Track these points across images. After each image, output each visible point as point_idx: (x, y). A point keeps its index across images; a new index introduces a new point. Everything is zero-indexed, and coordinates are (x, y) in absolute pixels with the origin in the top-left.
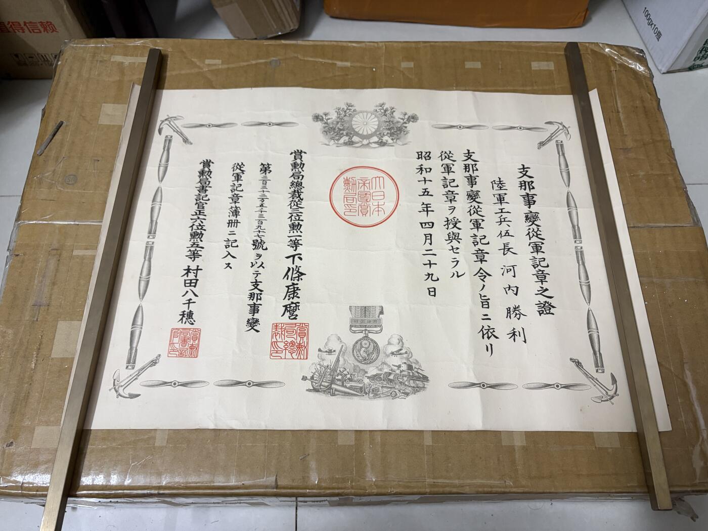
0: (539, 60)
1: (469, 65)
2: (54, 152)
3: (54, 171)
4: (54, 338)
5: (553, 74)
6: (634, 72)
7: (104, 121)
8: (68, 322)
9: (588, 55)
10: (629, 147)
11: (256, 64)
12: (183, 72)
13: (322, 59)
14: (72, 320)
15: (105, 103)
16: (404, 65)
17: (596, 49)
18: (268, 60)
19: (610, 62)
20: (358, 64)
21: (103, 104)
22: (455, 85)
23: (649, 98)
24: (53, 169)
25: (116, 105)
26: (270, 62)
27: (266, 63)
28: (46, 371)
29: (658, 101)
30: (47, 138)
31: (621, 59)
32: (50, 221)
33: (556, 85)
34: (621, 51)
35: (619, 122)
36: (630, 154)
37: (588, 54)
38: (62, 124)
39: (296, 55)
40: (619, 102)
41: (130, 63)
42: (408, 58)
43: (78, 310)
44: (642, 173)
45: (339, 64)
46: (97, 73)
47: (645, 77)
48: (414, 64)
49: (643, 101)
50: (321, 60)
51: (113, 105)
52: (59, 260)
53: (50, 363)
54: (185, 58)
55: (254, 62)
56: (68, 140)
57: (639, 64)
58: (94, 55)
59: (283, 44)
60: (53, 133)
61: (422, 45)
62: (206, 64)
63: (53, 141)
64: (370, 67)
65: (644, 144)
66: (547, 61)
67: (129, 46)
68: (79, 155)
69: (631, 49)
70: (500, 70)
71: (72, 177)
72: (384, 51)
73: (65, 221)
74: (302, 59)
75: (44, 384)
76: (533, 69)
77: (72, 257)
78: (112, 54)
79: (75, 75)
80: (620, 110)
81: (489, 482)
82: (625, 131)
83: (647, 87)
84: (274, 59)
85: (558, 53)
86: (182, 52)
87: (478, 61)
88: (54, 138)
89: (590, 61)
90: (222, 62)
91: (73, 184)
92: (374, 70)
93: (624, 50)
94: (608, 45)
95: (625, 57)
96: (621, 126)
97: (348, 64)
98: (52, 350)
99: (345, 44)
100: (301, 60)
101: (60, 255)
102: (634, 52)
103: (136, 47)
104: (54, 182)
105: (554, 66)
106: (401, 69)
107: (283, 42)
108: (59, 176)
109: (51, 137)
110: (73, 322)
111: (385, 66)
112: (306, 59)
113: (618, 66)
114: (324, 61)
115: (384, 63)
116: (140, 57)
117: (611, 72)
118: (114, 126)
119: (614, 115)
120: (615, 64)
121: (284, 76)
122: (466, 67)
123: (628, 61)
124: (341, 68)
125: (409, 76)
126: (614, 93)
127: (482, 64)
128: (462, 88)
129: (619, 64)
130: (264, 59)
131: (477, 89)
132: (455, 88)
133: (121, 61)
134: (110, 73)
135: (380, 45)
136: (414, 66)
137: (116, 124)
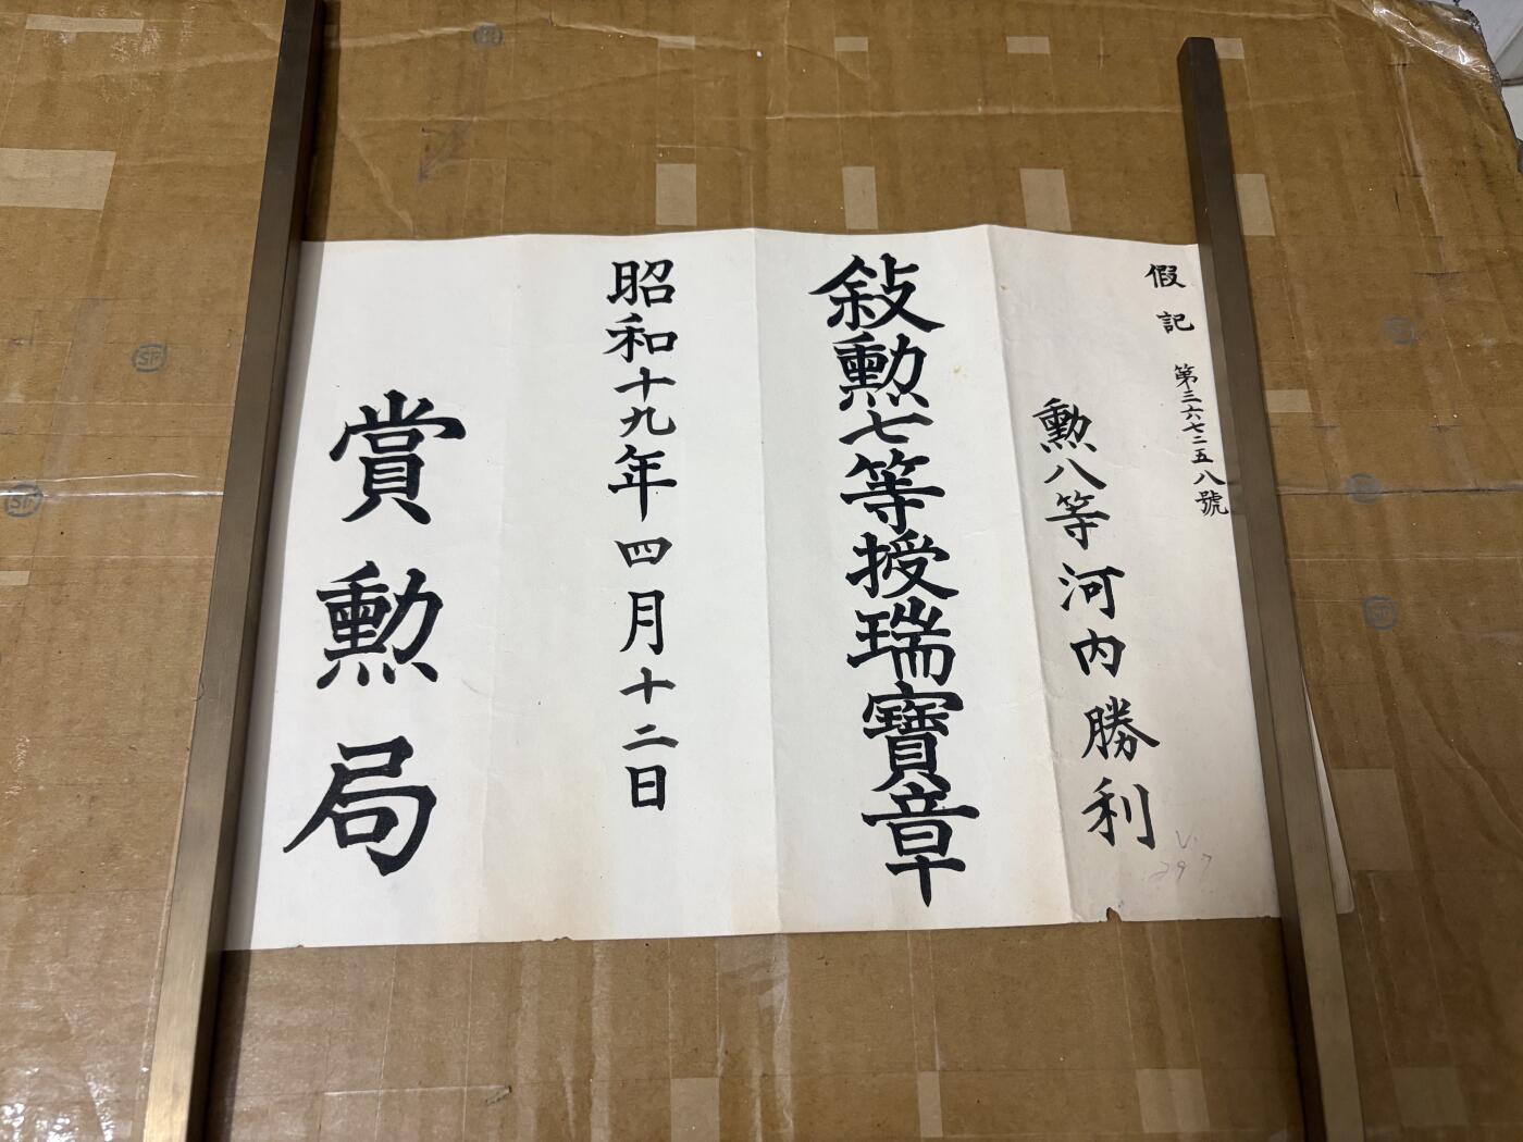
1: (1017, 45)
5: (1242, 69)
6: (1452, 69)
9: (1330, 23)
10: (1451, 271)
11: (436, 38)
12: (228, 58)
13: (620, 27)
16: (843, 44)
17: (1352, 8)
18: (470, 29)
19: (1389, 41)
20: (718, 43)
22: (980, 100)
23: (1495, 140)
25: (36, 152)
26: (475, 33)
27: (461, 37)
29: (1516, 147)
31: (1416, 35)
33: (1251, 105)
34: (1416, 12)
35: (1421, 203)
36: (1452, 289)
37: (1332, 19)
39: (545, 15)
40: (1416, 147)
41: (78, 33)
42: (853, 26)
44: (1488, 342)
45: (666, 40)
47: (1480, 83)
48: (870, 43)
49: (1478, 147)
50: (615, 30)
51: (28, 150)
54: (236, 19)
55: (428, 33)
57: (1463, 46)
64: (751, 50)
65: (1489, 263)
66: (1226, 35)
69: (1438, 10)
70: (1102, 60)
72: (788, 6)
74: (563, 25)
78: (30, 12)
80: (1421, 168)
82: (1437, 227)
83: (1488, 108)
84: (486, 24)
85: (1252, 14)
86: (228, 4)
87: (1044, 35)
89: (1337, 39)
92: (759, 54)
93: (1421, 11)
95: (1427, 29)
96: (1426, 215)
97: (690, 42)
100: (559, 28)
102: (1448, 18)
105: (1244, 48)
106: (836, 57)
111: (790, 47)
112: (572, 26)
113: (1408, 54)
114: (624, 32)
115: (788, 39)
116: (109, 16)
117: (1391, 67)
118: (28, 211)
119: (1408, 183)
120: (1400, 48)
121: (512, 72)
122: (1010, 51)
123: (1434, 38)
124: (671, 51)
125: (857, 75)
126: (1403, 121)
127: (1053, 42)
128: (1001, 110)
129: (1411, 49)
130: (456, 25)
131: (1040, 111)
132: (980, 109)
133: (56, 29)
134: (21, 63)
136: (870, 47)
137: (32, 205)
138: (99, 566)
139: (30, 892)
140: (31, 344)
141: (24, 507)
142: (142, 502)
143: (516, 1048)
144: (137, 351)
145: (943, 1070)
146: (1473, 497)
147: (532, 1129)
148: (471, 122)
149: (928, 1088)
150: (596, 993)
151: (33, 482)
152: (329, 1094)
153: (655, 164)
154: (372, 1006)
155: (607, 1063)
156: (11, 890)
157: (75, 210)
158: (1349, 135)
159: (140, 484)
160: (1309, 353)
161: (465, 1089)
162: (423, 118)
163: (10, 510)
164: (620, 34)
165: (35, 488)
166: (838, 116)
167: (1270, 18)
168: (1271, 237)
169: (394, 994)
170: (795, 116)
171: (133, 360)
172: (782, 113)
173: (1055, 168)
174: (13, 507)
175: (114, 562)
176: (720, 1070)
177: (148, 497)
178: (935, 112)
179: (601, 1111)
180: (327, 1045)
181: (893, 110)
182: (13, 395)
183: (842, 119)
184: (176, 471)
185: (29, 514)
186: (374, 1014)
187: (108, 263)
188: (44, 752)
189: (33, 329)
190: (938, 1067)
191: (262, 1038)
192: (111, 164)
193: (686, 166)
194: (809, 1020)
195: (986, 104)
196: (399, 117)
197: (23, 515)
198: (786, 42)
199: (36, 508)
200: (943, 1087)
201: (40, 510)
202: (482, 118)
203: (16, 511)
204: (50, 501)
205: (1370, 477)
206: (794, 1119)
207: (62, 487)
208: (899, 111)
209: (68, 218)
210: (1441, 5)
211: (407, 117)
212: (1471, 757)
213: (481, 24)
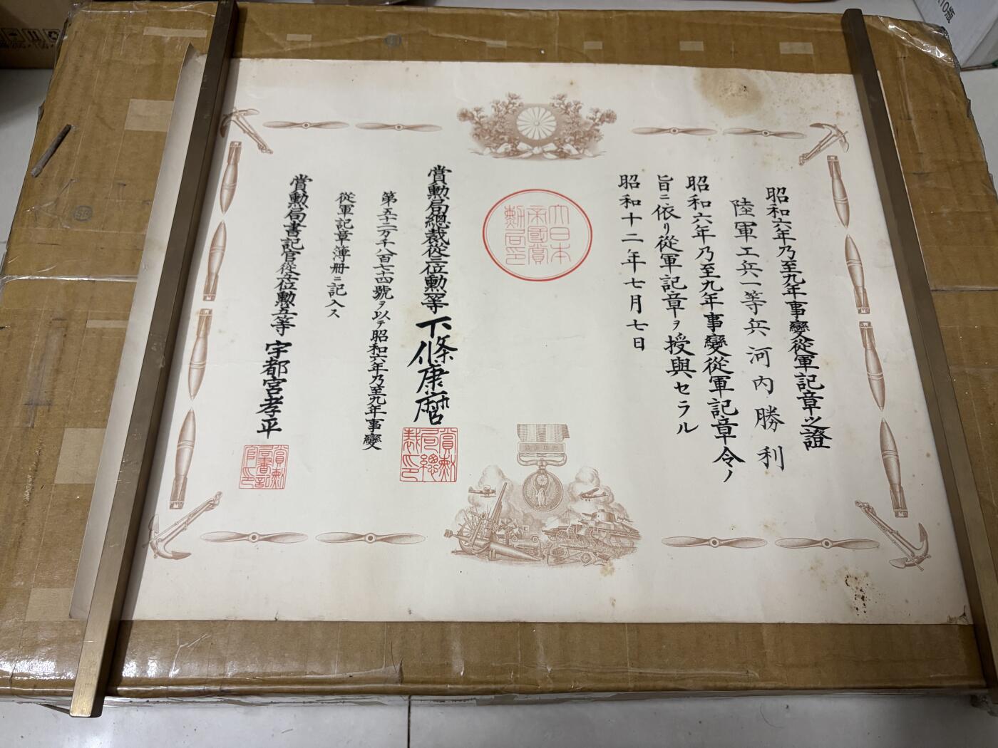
0: (791, 39)
1: (686, 46)
2: (56, 172)
3: (57, 201)
4: (59, 454)
5: (812, 60)
6: (932, 60)
7: (133, 124)
8: (79, 429)
10: (926, 171)
11: (365, 41)
12: (253, 52)
13: (464, 35)
14: (85, 426)
15: (133, 98)
16: (589, 45)
17: (875, 25)
18: (384, 36)
19: (896, 44)
20: (519, 44)
21: (132, 100)
23: (955, 100)
24: (55, 196)
25: (152, 101)
26: (386, 39)
27: (379, 41)
28: (48, 504)
29: (968, 103)
30: (46, 150)
31: (912, 40)
32: (52, 276)
34: (912, 28)
35: (911, 134)
36: (927, 182)
38: (70, 129)
39: (425, 29)
40: (910, 104)
41: (172, 38)
42: (594, 36)
43: (96, 412)
44: (946, 210)
45: (490, 42)
46: (122, 53)
47: (948, 68)
48: (603, 44)
50: (462, 37)
51: (146, 101)
52: (65, 336)
53: (53, 492)
54: (257, 31)
55: (361, 39)
56: (78, 153)
57: (938, 47)
58: (119, 26)
59: (406, 11)
60: (55, 143)
61: (615, 15)
62: (288, 41)
63: (55, 155)
64: (537, 48)
65: (949, 167)
66: (804, 41)
67: (171, 13)
68: (95, 176)
69: (925, 26)
70: (733, 54)
71: (84, 209)
72: (558, 24)
73: (73, 275)
74: (435, 35)
75: (43, 524)
76: (782, 52)
77: (85, 331)
78: (145, 25)
79: (88, 57)
80: (912, 115)
81: (723, 672)
82: (920, 148)
83: (951, 82)
84: (392, 34)
85: (819, 29)
86: (252, 22)
87: (701, 41)
88: (57, 150)
90: (312, 39)
91: (86, 220)
92: (543, 52)
93: (916, 28)
94: (890, 18)
95: (918, 38)
96: (913, 140)
97: (503, 43)
98: (55, 472)
99: (498, 13)
100: (432, 36)
101: (67, 328)
102: (930, 31)
103: (181, 14)
104: (56, 217)
105: (814, 48)
106: (584, 52)
107: (405, 8)
108: (64, 207)
109: (52, 149)
110: (87, 430)
111: (559, 47)
112: (439, 35)
113: (907, 51)
114: (467, 38)
115: (558, 41)
117: (897, 59)
118: (148, 133)
119: (904, 123)
120: (903, 48)
122: (682, 49)
123: (922, 43)
124: (493, 49)
126: (903, 90)
127: (706, 44)
129: (909, 49)
130: (376, 34)
133: (159, 35)
134: (142, 53)
135: (553, 15)
136: (603, 47)
137: (151, 130)
164: (465, 40)
167: (829, 32)
198: (557, 44)
210: (928, 24)
213: (390, 34)
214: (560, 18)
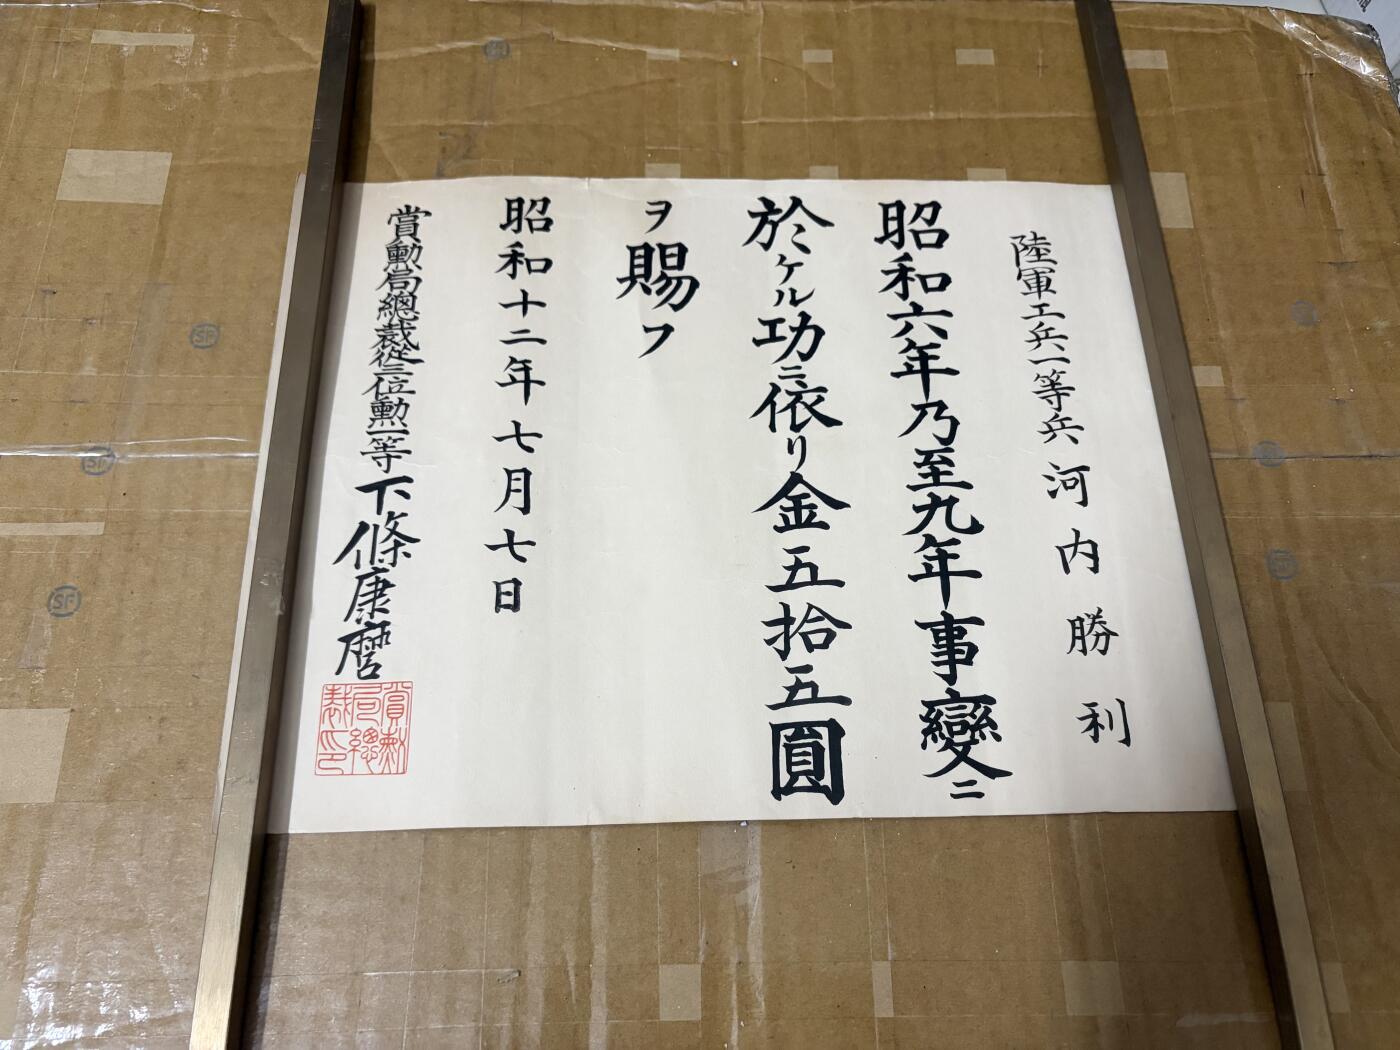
0: (1132, 46)
1: (966, 57)
5: (1167, 79)
6: (1354, 78)
7: (70, 191)
9: (1245, 36)
10: (1350, 260)
11: (451, 52)
12: (268, 70)
13: (610, 40)
15: (71, 147)
16: (811, 56)
17: (1263, 22)
18: (482, 43)
19: (1297, 52)
20: (700, 55)
21: (69, 151)
22: (931, 106)
23: (1391, 142)
25: (101, 152)
26: (485, 47)
27: (473, 50)
31: (1322, 47)
33: (1174, 110)
34: (1322, 27)
35: (1324, 198)
36: (1351, 277)
37: (1247, 31)
39: (547, 31)
40: (1320, 149)
41: (137, 47)
42: (818, 41)
44: (1383, 324)
45: (653, 52)
46: (55, 73)
47: (1378, 90)
48: (834, 55)
49: (1376, 149)
50: (609, 44)
51: (93, 152)
54: (275, 34)
55: (444, 47)
57: (1364, 58)
58: (51, 28)
61: (852, 7)
64: (728, 60)
65: (1384, 254)
66: (1152, 48)
67: (136, 6)
68: (6, 280)
69: (1343, 24)
70: (1040, 70)
72: (761, 22)
74: (564, 40)
76: (1128, 66)
78: (95, 28)
79: (2, 80)
80: (1325, 168)
82: (1338, 222)
83: (1385, 114)
84: (494, 39)
85: (1176, 29)
86: (268, 21)
87: (989, 48)
89: (1252, 51)
92: (735, 63)
93: (1325, 24)
94: (1289, 12)
95: (1331, 42)
96: (1328, 210)
97: (674, 54)
99: (665, 4)
100: (559, 42)
102: (1351, 32)
103: (152, 8)
105: (1169, 59)
106: (804, 68)
111: (764, 58)
112: (571, 40)
113: (1315, 64)
114: (616, 45)
115: (762, 51)
116: (163, 32)
117: (1299, 77)
118: (95, 205)
119: (1312, 181)
120: (1308, 59)
121: (518, 82)
122: (959, 62)
123: (1338, 51)
124: (658, 62)
125: (822, 83)
126: (1309, 126)
127: (997, 54)
128: (951, 115)
129: (1317, 60)
130: (468, 40)
131: (984, 116)
132: (932, 114)
133: (117, 43)
134: (88, 73)
135: (752, 8)
136: (834, 59)
137: (100, 200)
138: (164, 518)
139: (109, 800)
140: (101, 323)
141: (99, 467)
142: (200, 463)
143: (526, 937)
144: (194, 330)
145: (894, 961)
146: (1367, 462)
147: (540, 1006)
148: (482, 126)
149: (881, 974)
150: (595, 890)
151: (107, 444)
152: (368, 974)
153: (644, 164)
154: (403, 899)
155: (604, 951)
156: (92, 798)
157: (138, 205)
158: (1260, 138)
159: (199, 447)
160: (1222, 333)
161: (483, 972)
162: (439, 123)
163: (87, 469)
164: (613, 47)
165: (108, 450)
166: (806, 120)
167: (1191, 32)
168: (1189, 229)
169: (422, 890)
170: (768, 120)
171: (191, 337)
172: (756, 118)
173: (999, 167)
174: (89, 466)
175: (177, 514)
176: (701, 958)
177: (205, 458)
178: (892, 117)
179: (599, 992)
180: (365, 932)
181: (855, 115)
182: (87, 368)
183: (809, 124)
184: (229, 436)
185: (104, 472)
186: (405, 907)
187: (167, 252)
188: (120, 679)
189: (103, 310)
190: (890, 958)
191: (309, 925)
192: (168, 163)
193: (672, 165)
194: (778, 916)
195: (936, 110)
196: (420, 122)
197: (98, 474)
198: (759, 54)
199: (109, 468)
200: (894, 975)
201: (113, 468)
202: (492, 123)
203: (92, 470)
204: (121, 461)
205: (1274, 444)
206: (765, 1000)
207: (132, 449)
208: (859, 116)
209: (132, 213)
210: (1345, 20)
211: (426, 122)
212: (1360, 693)
213: (491, 38)
214: (765, 11)
